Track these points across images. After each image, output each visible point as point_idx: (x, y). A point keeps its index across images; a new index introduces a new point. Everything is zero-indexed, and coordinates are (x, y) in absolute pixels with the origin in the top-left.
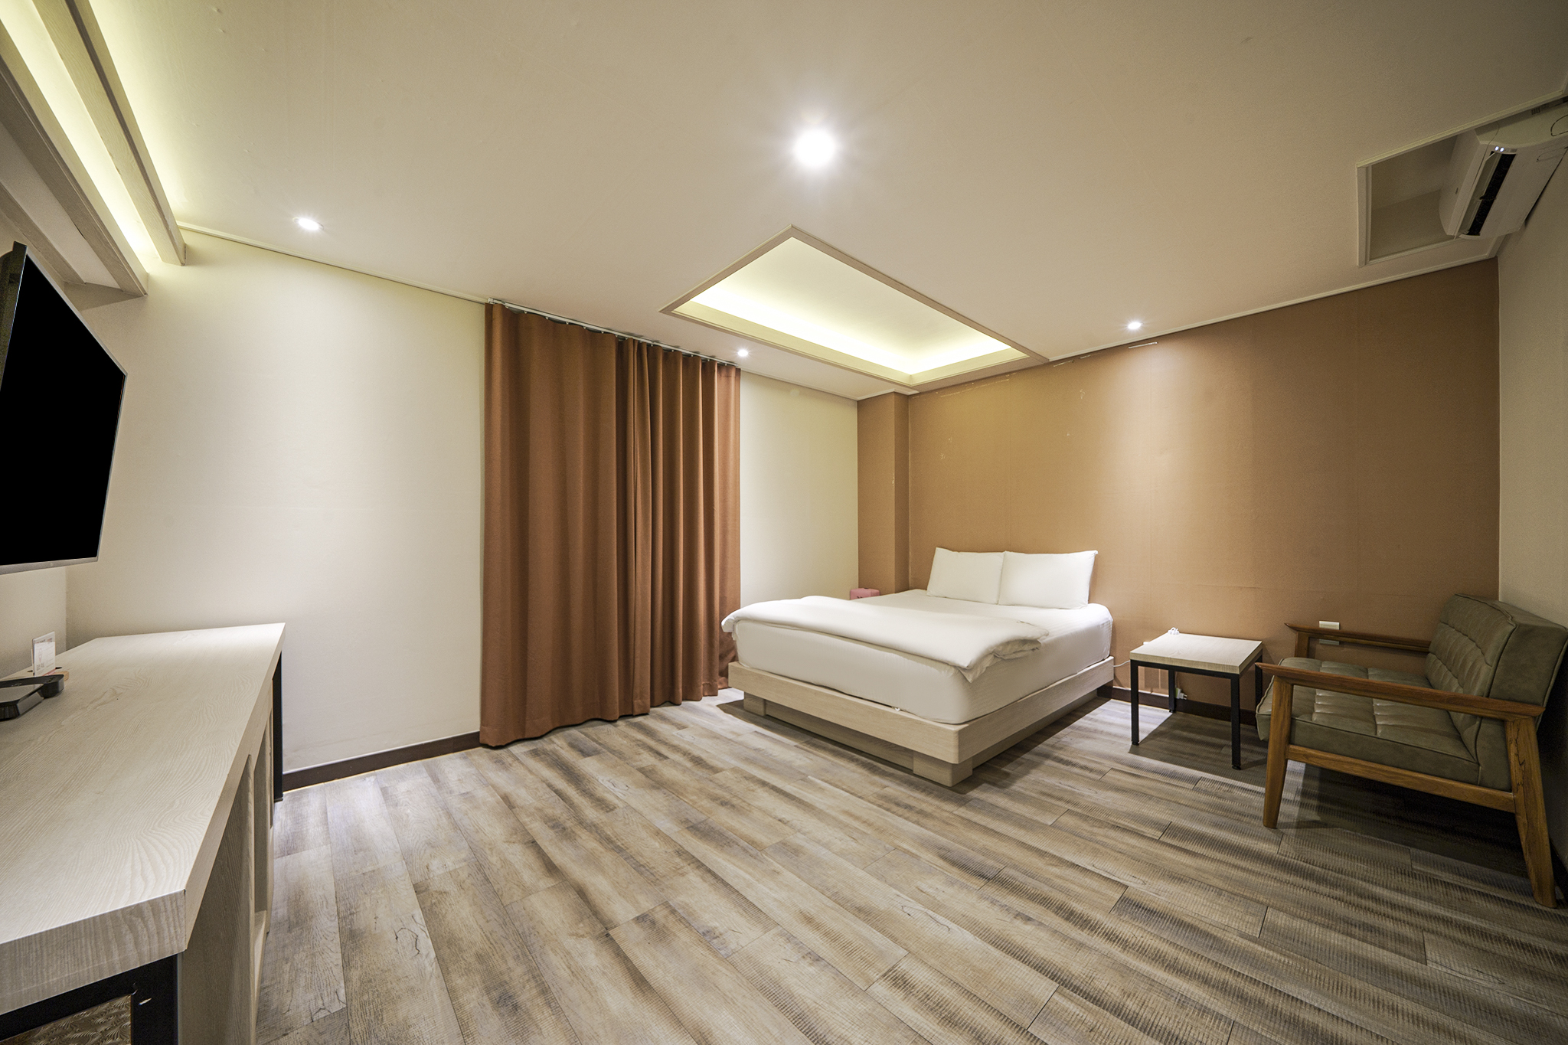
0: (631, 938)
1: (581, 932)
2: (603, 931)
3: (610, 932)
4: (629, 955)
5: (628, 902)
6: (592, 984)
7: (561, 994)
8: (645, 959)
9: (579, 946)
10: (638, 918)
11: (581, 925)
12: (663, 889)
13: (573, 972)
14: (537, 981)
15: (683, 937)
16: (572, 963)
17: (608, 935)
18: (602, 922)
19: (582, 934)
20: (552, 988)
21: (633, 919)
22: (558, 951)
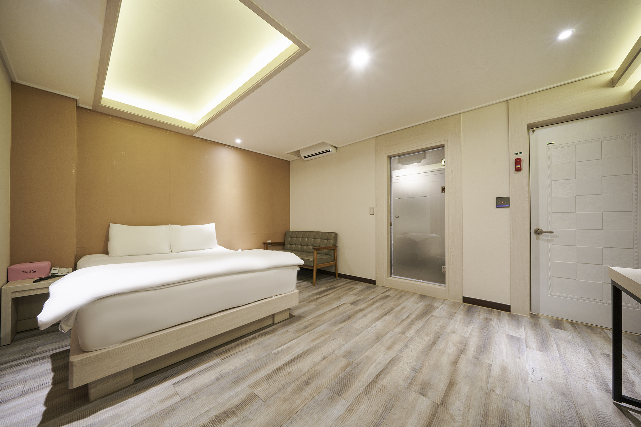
0: (436, 395)
1: (449, 416)
2: (441, 407)
3: (439, 403)
4: (444, 391)
5: (417, 404)
6: (466, 399)
7: (480, 408)
8: (442, 386)
9: (456, 413)
10: (424, 396)
11: (445, 418)
12: (399, 391)
13: (469, 409)
14: (486, 421)
15: (421, 377)
16: (466, 411)
17: (442, 404)
18: (436, 410)
19: (449, 415)
20: (482, 413)
21: (426, 397)
22: (466, 421)
